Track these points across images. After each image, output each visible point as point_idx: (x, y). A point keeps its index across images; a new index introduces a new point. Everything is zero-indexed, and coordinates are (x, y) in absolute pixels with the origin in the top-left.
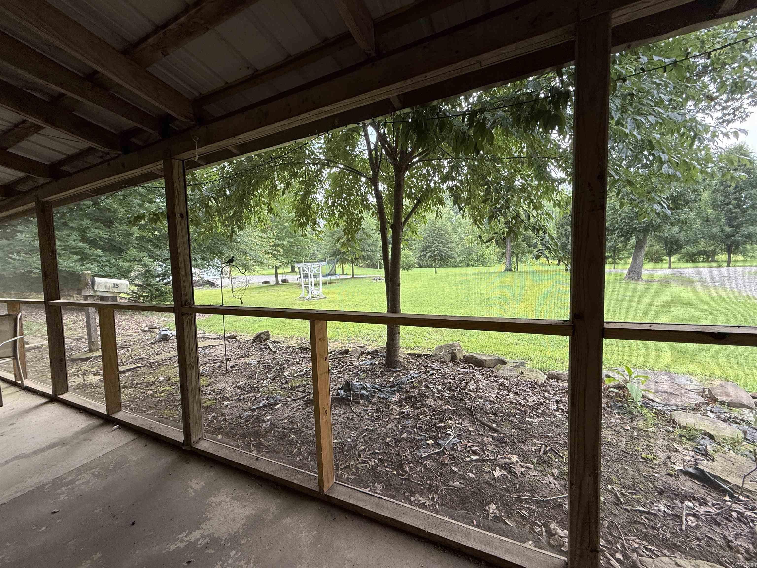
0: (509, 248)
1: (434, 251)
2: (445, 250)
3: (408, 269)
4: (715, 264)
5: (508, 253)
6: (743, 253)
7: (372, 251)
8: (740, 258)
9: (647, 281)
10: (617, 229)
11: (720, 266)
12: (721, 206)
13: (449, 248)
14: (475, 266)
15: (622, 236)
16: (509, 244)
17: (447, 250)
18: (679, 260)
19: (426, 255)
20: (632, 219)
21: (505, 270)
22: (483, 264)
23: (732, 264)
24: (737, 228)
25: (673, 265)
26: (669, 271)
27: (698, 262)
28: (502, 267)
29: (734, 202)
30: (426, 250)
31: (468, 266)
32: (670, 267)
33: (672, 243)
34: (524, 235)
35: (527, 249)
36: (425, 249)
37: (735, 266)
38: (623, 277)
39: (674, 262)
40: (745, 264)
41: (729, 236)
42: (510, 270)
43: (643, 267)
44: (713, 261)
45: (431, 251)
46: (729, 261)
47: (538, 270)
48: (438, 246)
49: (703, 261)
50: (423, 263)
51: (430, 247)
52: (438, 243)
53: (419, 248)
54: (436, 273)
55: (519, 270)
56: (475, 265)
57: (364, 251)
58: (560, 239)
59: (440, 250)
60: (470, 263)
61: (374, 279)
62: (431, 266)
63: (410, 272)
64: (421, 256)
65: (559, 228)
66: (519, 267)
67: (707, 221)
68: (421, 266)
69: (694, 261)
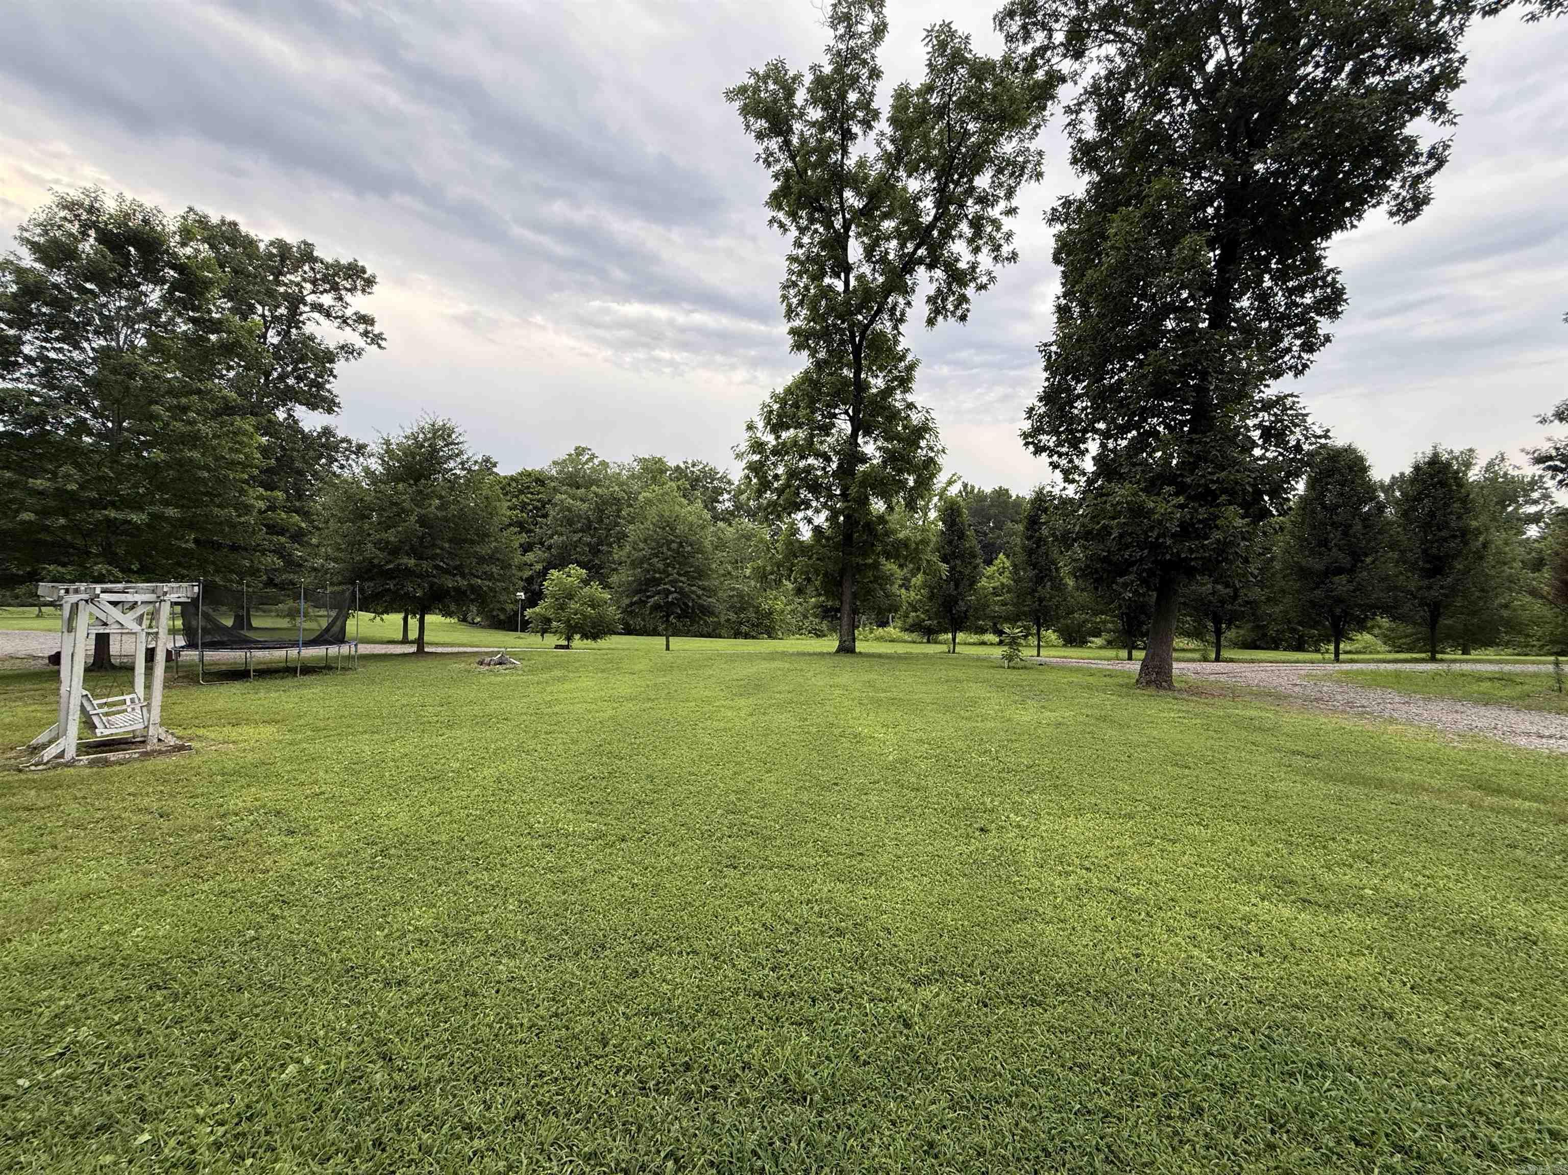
0: (847, 597)
1: (668, 593)
2: (693, 592)
3: (595, 637)
5: (846, 608)
7: (490, 577)
9: (1188, 691)
13: (704, 589)
16: (848, 590)
17: (700, 592)
19: (646, 602)
21: (837, 652)
28: (831, 644)
30: (646, 590)
36: (644, 586)
38: (1133, 681)
42: (853, 651)
45: (659, 593)
48: (676, 581)
50: (638, 622)
51: (658, 582)
52: (679, 574)
53: (629, 583)
54: (668, 648)
57: (463, 576)
59: (681, 592)
61: (481, 663)
62: (655, 633)
63: (603, 643)
64: (632, 604)
68: (629, 631)
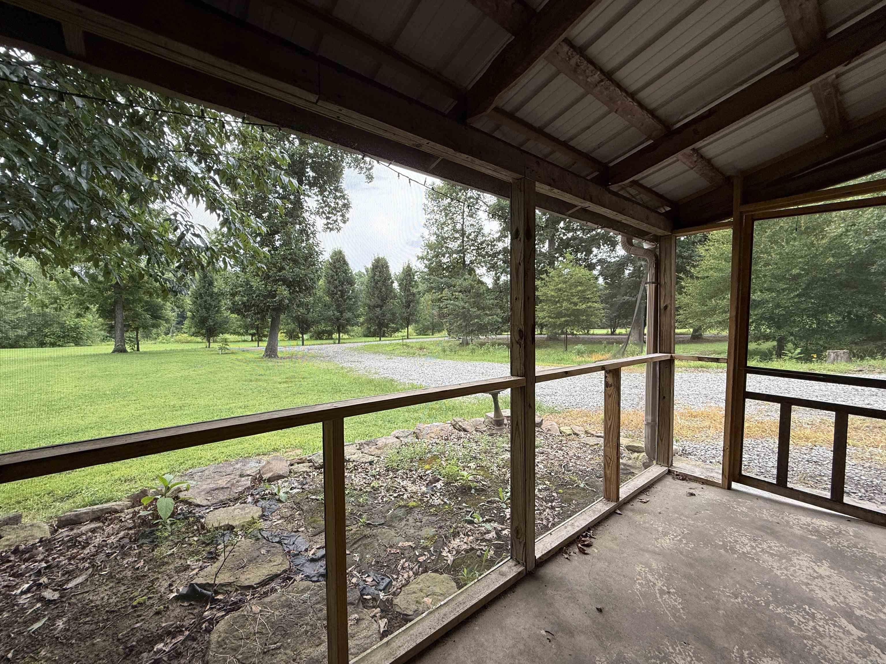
0: (120, 319)
4: (331, 341)
5: (119, 326)
6: (346, 332)
8: (346, 336)
9: (281, 358)
10: (253, 305)
11: (335, 343)
12: (332, 294)
14: (59, 346)
15: (258, 313)
16: (120, 314)
18: (311, 337)
20: (265, 297)
21: (114, 352)
22: (78, 341)
23: (341, 341)
24: (341, 313)
25: (305, 343)
26: (302, 348)
27: (323, 339)
28: (109, 347)
29: (339, 293)
31: (42, 344)
32: (303, 345)
33: (303, 322)
34: (146, 302)
35: (151, 322)
37: (344, 343)
38: (262, 355)
39: (307, 340)
40: (348, 341)
41: (338, 319)
42: (124, 351)
43: (279, 344)
44: (332, 339)
46: (339, 339)
47: (168, 349)
49: (326, 339)
55: (141, 350)
56: (60, 343)
58: (198, 311)
60: (47, 340)
65: (197, 298)
66: (140, 346)
67: (325, 306)
69: (321, 339)
